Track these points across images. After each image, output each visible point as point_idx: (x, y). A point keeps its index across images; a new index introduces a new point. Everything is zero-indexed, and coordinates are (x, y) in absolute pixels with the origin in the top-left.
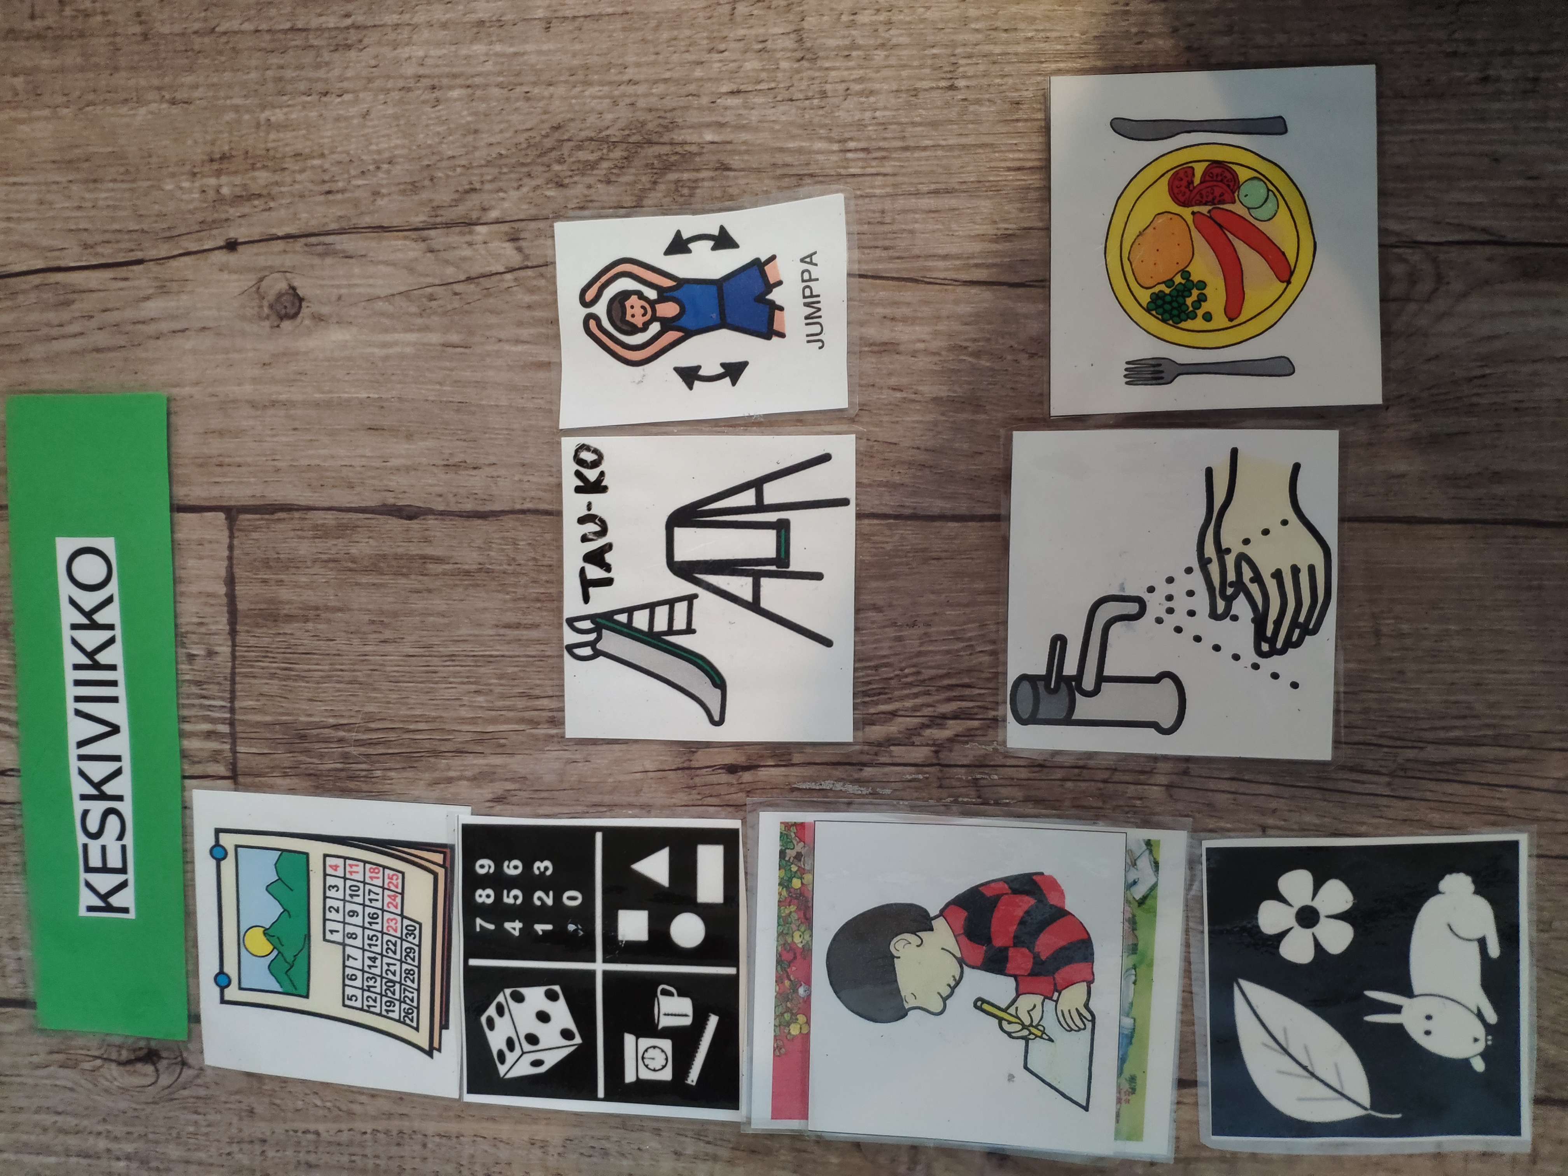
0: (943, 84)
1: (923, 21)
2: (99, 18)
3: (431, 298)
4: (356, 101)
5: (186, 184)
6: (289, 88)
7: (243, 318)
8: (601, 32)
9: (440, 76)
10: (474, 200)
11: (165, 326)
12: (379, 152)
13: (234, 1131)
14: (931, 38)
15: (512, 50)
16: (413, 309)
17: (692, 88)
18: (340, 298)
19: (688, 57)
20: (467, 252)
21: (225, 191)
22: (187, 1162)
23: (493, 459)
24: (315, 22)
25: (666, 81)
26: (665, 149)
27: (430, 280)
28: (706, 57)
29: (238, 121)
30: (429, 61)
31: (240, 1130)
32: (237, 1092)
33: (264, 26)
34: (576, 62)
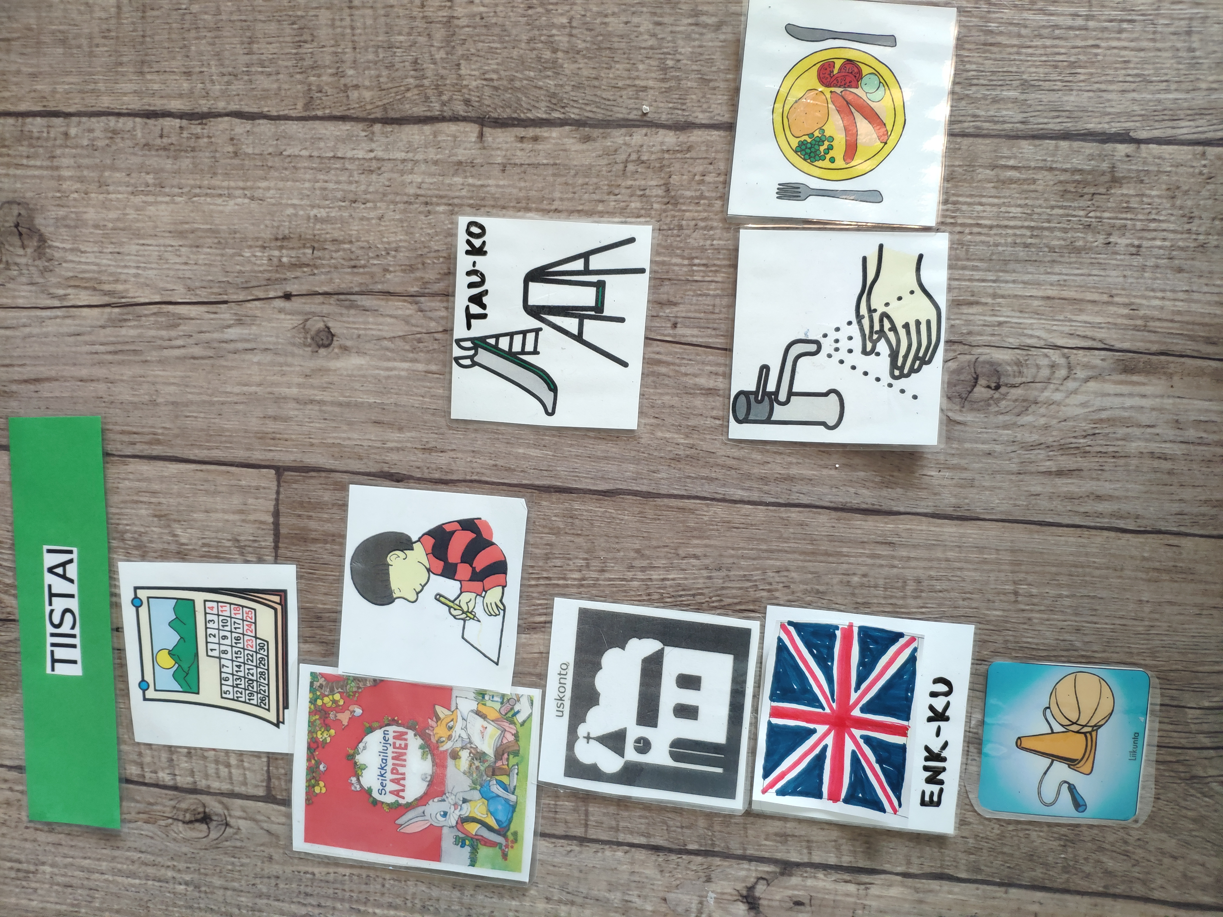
2: (206, 140)
3: (420, 341)
4: (375, 208)
7: (294, 344)
8: (539, 175)
9: (431, 196)
11: (240, 346)
12: (389, 243)
13: (258, 870)
15: (480, 183)
16: (407, 347)
21: (285, 260)
22: (226, 889)
23: (454, 447)
24: (349, 154)
27: (419, 329)
28: (606, 197)
29: (296, 215)
30: (424, 186)
31: (262, 870)
32: (262, 845)
33: (315, 154)
34: (521, 194)
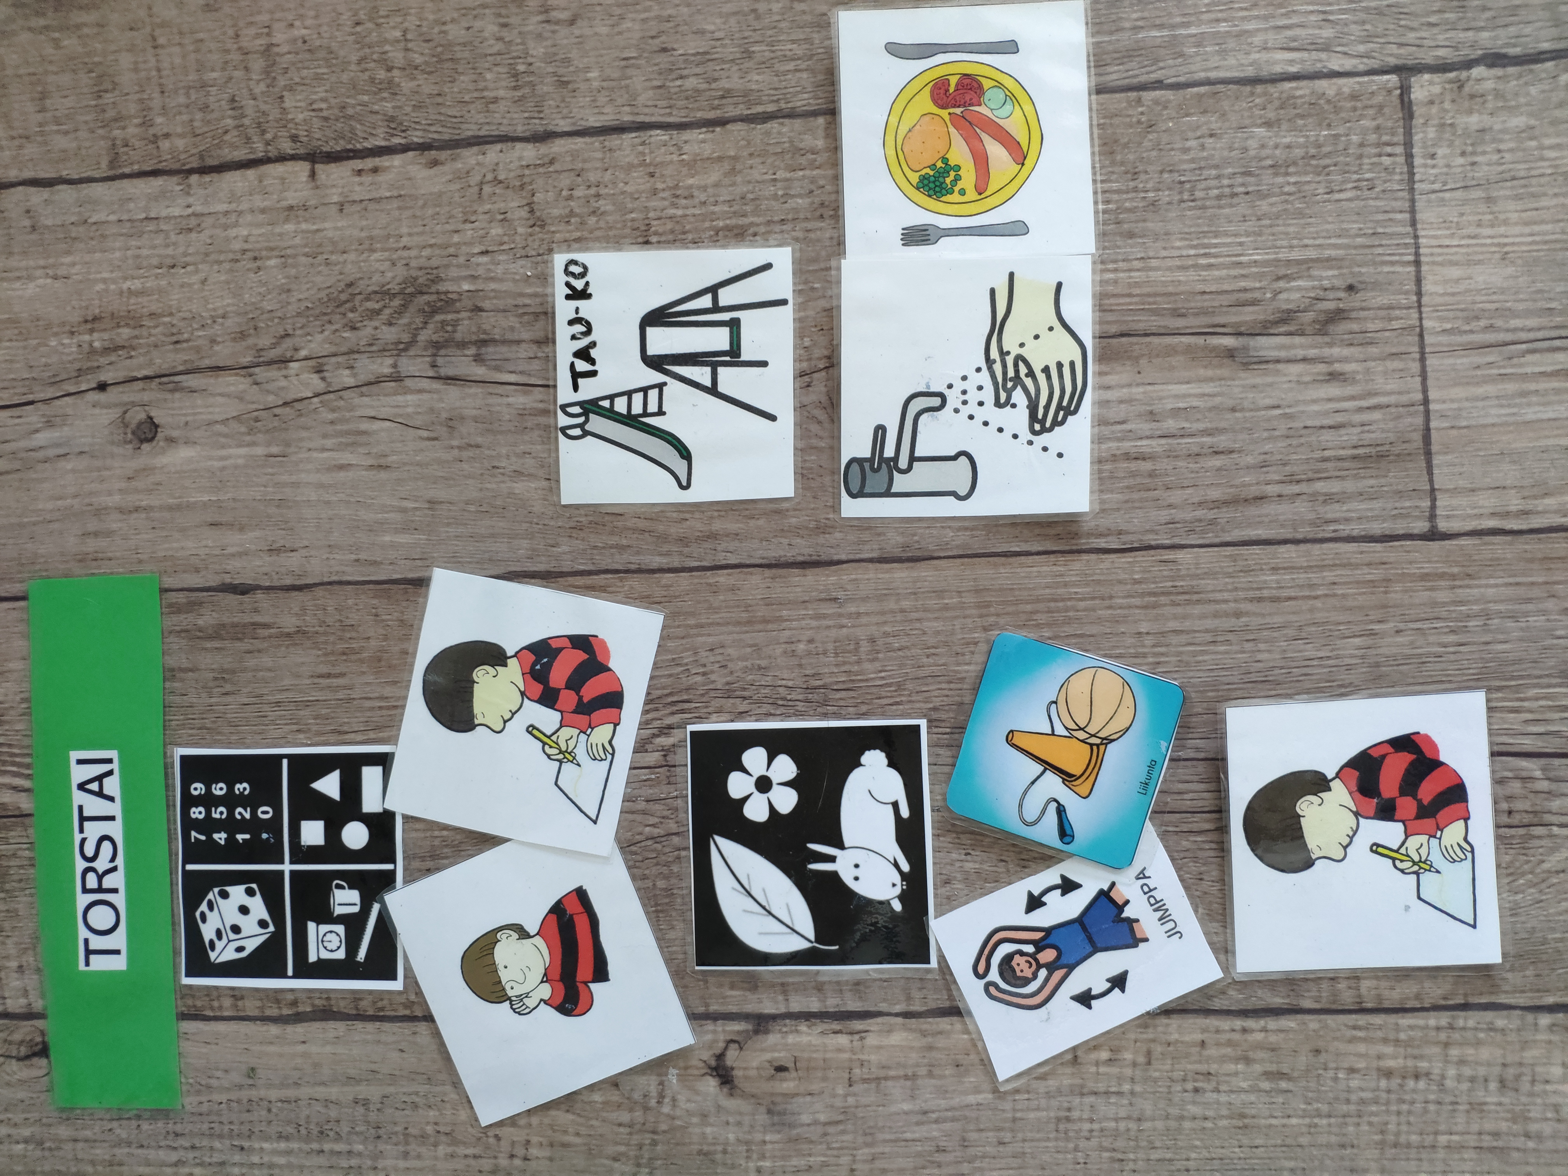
0: (640, 240)
1: (623, 193)
5: (66, 341)
6: (145, 263)
10: (288, 343)
14: (630, 206)
17: (452, 250)
18: (187, 423)
19: (448, 227)
20: (283, 383)
25: (431, 246)
26: (434, 297)
